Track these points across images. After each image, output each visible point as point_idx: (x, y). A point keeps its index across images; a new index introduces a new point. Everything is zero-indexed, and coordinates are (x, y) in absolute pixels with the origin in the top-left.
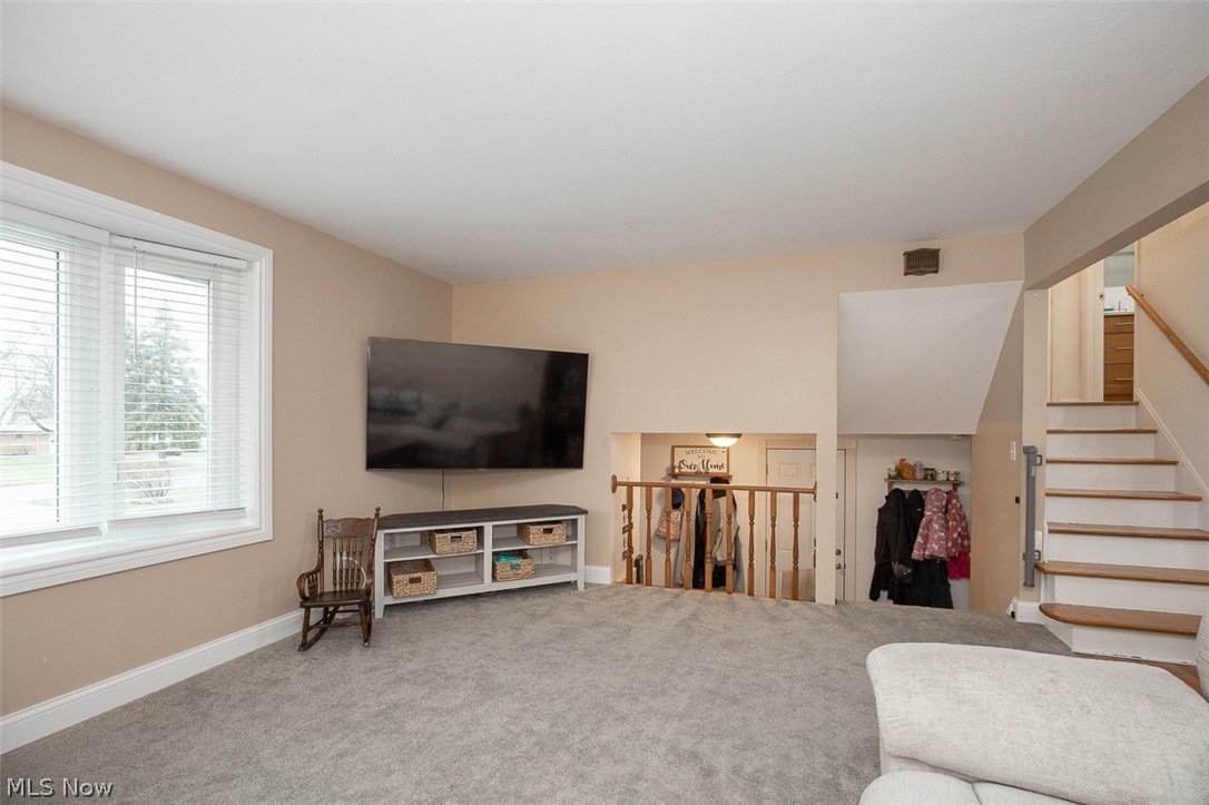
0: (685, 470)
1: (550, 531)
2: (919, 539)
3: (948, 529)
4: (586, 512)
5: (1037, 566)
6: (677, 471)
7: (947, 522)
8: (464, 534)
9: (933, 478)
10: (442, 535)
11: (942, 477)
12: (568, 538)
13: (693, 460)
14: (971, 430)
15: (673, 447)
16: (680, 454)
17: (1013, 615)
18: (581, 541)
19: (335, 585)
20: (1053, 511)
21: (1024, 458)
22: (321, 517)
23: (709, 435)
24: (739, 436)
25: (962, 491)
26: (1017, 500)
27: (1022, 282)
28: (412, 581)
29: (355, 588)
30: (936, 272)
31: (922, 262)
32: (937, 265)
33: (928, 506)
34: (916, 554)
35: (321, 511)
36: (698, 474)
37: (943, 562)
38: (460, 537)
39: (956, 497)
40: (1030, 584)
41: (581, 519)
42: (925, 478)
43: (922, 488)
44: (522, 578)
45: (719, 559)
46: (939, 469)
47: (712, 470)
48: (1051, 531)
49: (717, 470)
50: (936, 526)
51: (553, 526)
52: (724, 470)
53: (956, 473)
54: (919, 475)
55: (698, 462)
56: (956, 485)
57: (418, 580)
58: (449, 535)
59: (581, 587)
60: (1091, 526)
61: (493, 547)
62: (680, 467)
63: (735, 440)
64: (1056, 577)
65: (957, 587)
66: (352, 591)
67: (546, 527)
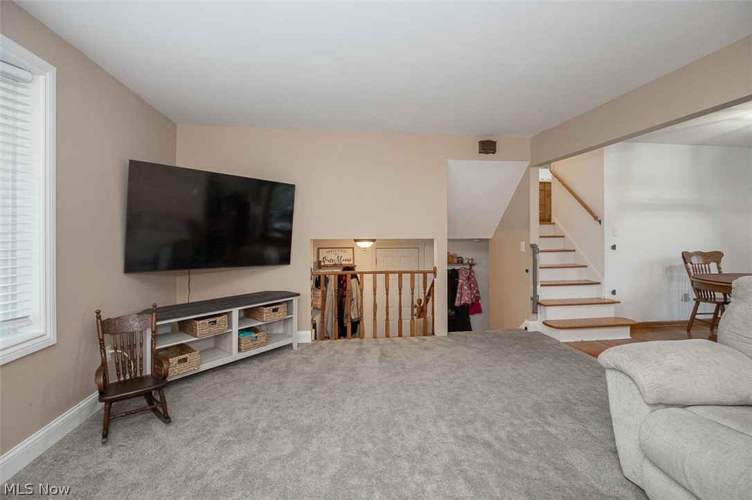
0: (327, 263)
1: (275, 310)
2: (458, 295)
3: (471, 288)
4: (299, 295)
5: (538, 303)
6: (323, 264)
7: (470, 285)
8: (218, 319)
9: (462, 262)
10: (201, 322)
11: (466, 261)
12: (288, 314)
13: (330, 257)
14: (490, 236)
15: (318, 249)
16: (323, 253)
17: (526, 328)
18: (295, 315)
19: (119, 376)
20: (543, 276)
21: (531, 250)
22: (99, 317)
23: (356, 241)
24: (374, 241)
25: (474, 268)
26: (527, 271)
27: (529, 162)
28: (180, 361)
29: (138, 375)
30: (494, 153)
31: (488, 147)
32: (495, 150)
33: (461, 277)
34: (457, 303)
35: (98, 312)
36: (335, 265)
37: (468, 305)
38: (215, 322)
39: (473, 272)
40: (535, 312)
41: (295, 299)
42: (458, 262)
43: (457, 267)
44: (259, 347)
45: (353, 317)
46: (464, 257)
47: (344, 263)
48: (541, 285)
49: (347, 263)
50: (466, 288)
51: (279, 306)
52: (351, 262)
53: (472, 259)
54: (455, 261)
55: (335, 258)
56: (472, 265)
57: (185, 360)
58: (207, 321)
59: (295, 347)
60: (572, 281)
61: (239, 325)
62: (324, 261)
63: (372, 243)
64: (547, 308)
65: (474, 319)
66: (137, 378)
67: (274, 307)
